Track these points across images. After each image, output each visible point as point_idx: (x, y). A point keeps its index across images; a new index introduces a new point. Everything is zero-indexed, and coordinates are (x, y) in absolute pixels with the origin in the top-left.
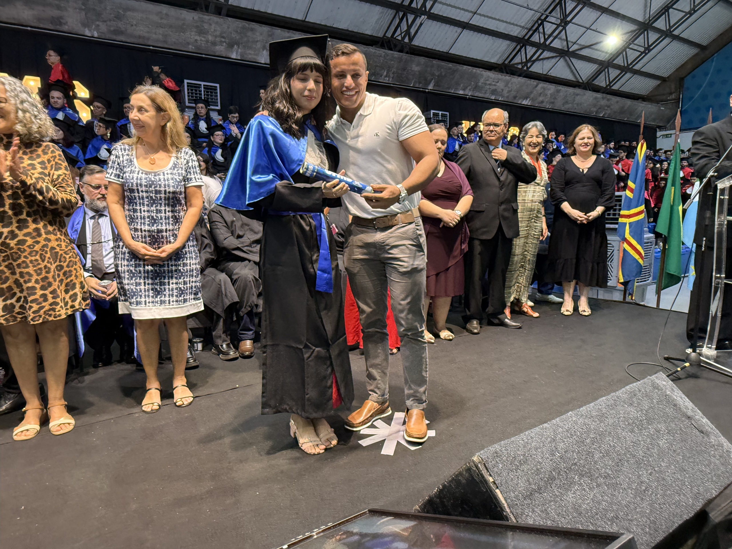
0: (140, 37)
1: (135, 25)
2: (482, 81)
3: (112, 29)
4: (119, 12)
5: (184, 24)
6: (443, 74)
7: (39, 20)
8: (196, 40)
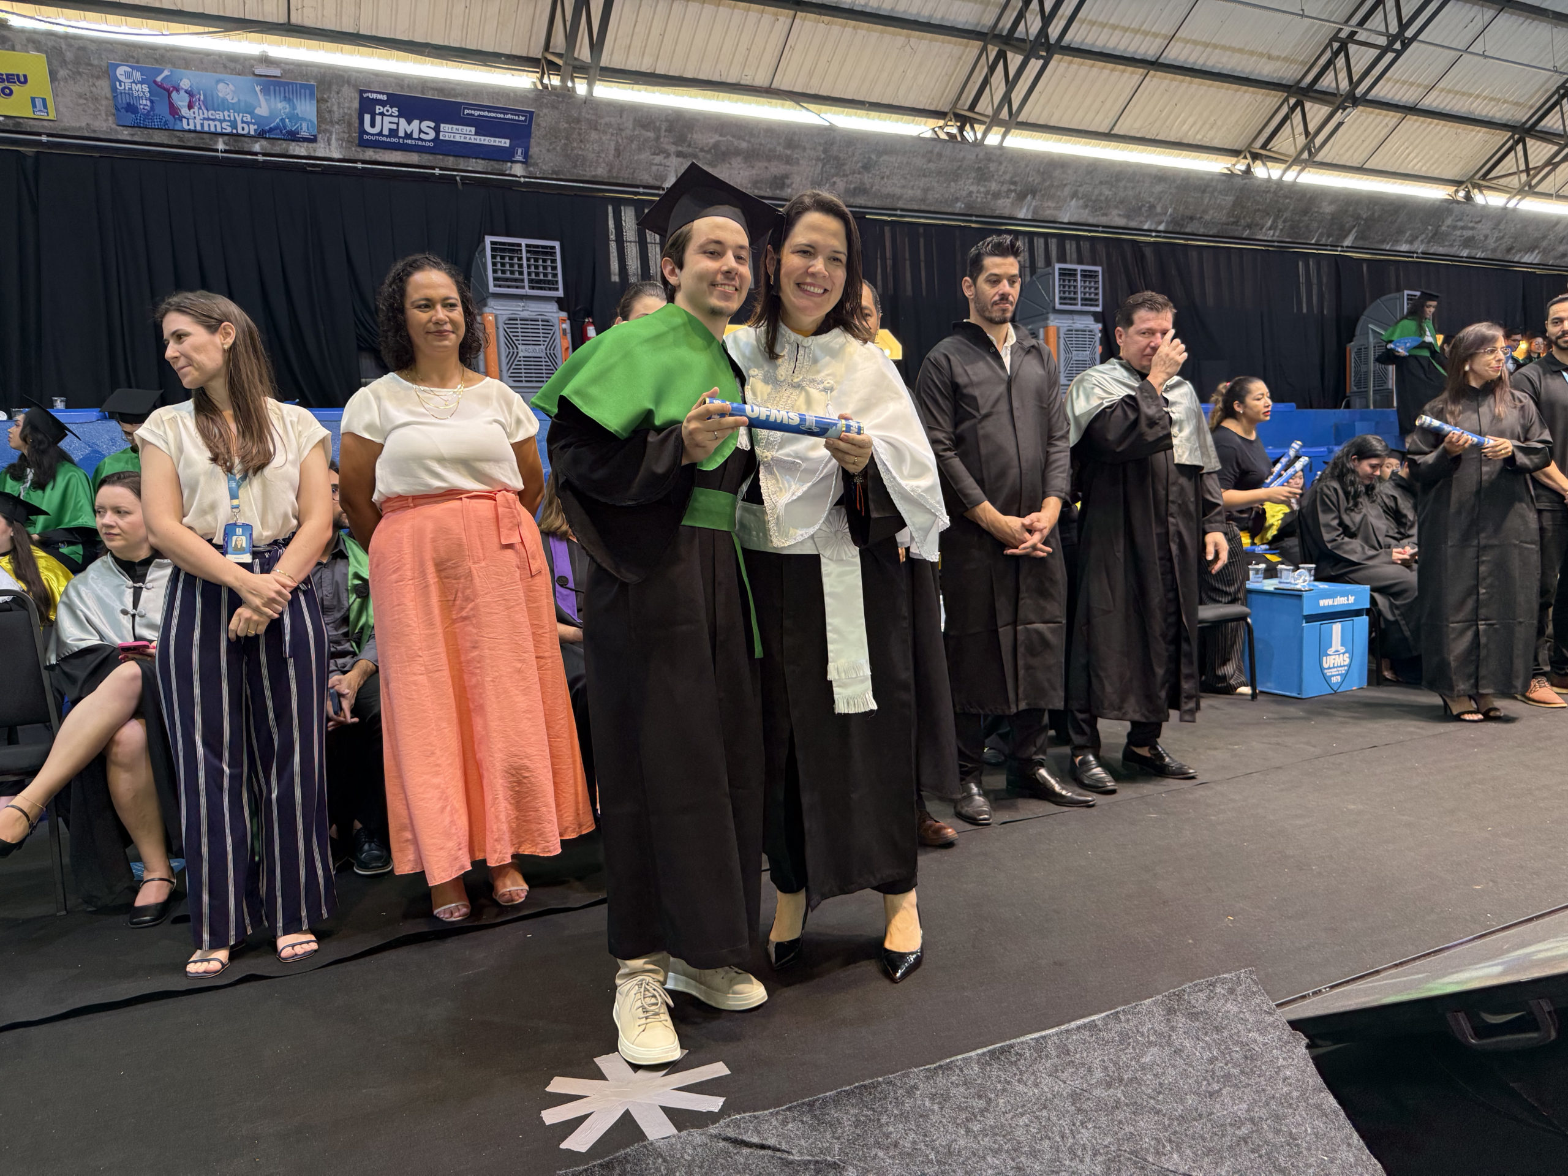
0: (888, 196)
1: (888, 177)
2: (1449, 222)
3: (852, 186)
4: (870, 158)
5: (959, 168)
6: (1376, 215)
7: (755, 183)
8: (970, 193)
